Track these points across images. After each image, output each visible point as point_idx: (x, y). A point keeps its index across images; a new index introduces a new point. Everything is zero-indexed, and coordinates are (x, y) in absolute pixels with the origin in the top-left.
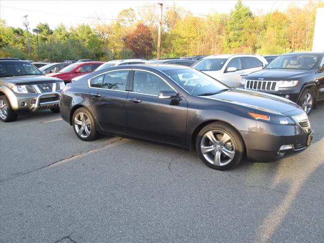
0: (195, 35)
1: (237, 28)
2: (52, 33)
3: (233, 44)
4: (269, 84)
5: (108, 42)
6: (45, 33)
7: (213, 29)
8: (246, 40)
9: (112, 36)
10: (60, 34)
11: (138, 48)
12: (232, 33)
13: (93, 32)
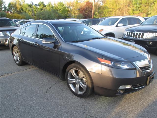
0: (116, 7)
1: (138, 3)
2: (45, 6)
3: (136, 12)
4: (140, 34)
5: (72, 11)
6: (42, 6)
7: (125, 4)
8: (143, 10)
9: (74, 7)
10: (49, 7)
11: (86, 13)
12: (135, 6)
13: (64, 6)
